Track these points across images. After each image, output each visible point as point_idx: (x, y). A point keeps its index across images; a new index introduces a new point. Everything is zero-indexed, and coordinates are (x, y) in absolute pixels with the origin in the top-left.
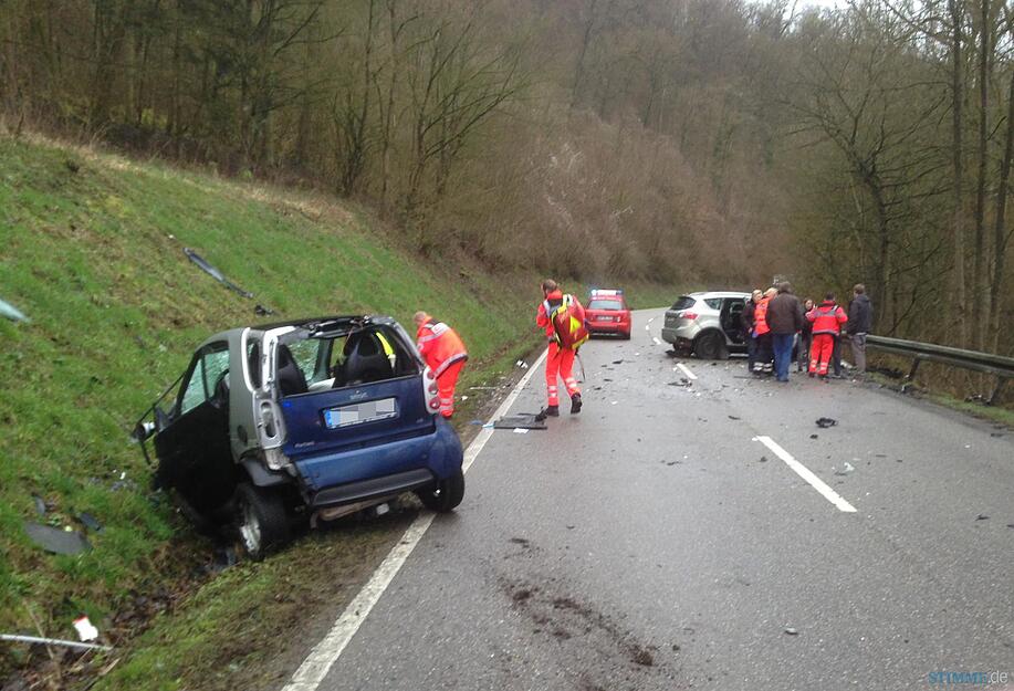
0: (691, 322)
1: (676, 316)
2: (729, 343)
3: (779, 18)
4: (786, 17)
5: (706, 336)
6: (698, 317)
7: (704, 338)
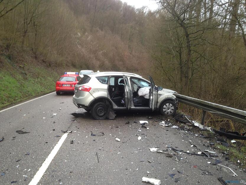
0: (87, 93)
1: (77, 89)
2: (115, 107)
3: (143, 12)
4: (144, 12)
5: (98, 103)
6: (91, 89)
7: (96, 104)
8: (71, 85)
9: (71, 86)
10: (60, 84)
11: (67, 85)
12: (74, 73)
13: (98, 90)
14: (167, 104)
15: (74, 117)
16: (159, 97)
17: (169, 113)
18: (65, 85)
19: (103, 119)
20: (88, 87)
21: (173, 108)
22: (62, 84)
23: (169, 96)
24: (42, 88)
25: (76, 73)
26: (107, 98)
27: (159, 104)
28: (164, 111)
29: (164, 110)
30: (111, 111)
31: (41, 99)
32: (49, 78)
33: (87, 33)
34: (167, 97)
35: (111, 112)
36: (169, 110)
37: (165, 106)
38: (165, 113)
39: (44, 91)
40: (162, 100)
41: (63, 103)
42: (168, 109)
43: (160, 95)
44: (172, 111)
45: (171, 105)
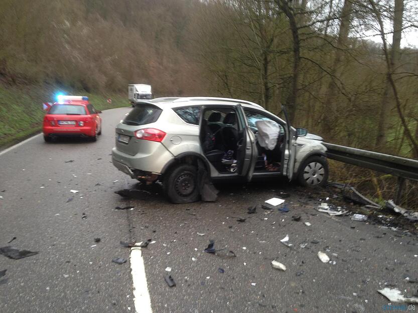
0: (155, 146)
1: (131, 136)
2: (215, 174)
5: (181, 168)
6: (166, 137)
7: (177, 170)
8: (77, 121)
9: (78, 125)
10: (52, 119)
11: (70, 123)
12: (80, 98)
13: (180, 137)
14: (312, 164)
15: (122, 198)
16: (299, 150)
17: (316, 182)
18: (65, 123)
19: (191, 201)
20: (157, 132)
21: (322, 171)
22: (58, 121)
23: (315, 147)
24: (4, 127)
25: (84, 97)
26: (200, 155)
27: (298, 165)
28: (306, 178)
29: (306, 176)
30: (206, 183)
31: (15, 152)
32: (15, 106)
33: (80, 23)
34: (312, 150)
35: (206, 186)
36: (314, 175)
37: (307, 169)
38: (308, 181)
39: (10, 132)
40: (303, 156)
41: (71, 161)
42: (314, 172)
43: (300, 145)
44: (321, 178)
45: (319, 165)
